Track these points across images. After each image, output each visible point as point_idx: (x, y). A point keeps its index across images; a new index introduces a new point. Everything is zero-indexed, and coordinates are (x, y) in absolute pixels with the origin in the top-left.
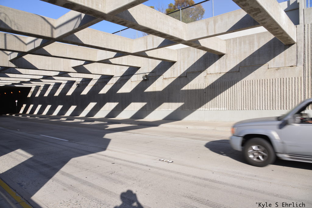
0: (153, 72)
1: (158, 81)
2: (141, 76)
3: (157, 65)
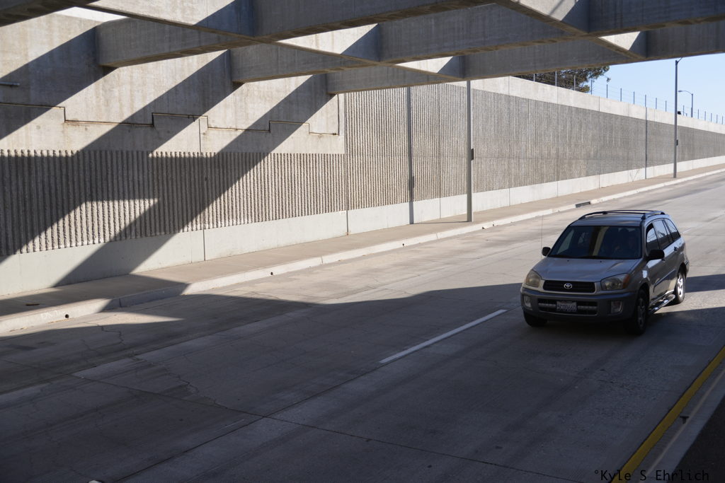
1: (39, 127)
3: (30, 60)
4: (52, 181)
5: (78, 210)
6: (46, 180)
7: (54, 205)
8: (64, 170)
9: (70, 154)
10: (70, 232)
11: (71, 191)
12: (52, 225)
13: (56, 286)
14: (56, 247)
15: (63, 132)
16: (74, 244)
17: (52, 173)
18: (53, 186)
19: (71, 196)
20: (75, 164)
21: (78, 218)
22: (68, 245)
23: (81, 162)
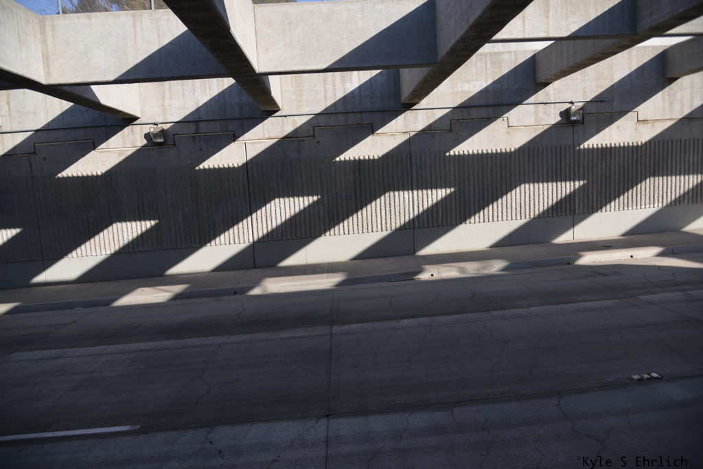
0: (601, 101)
1: (618, 127)
2: (552, 111)
3: (615, 81)
4: (626, 164)
5: (643, 183)
6: (621, 163)
7: (626, 180)
8: (635, 156)
9: (640, 144)
10: (637, 199)
11: (639, 170)
12: (624, 193)
13: (623, 235)
14: (626, 208)
15: (636, 129)
16: (639, 207)
17: (626, 158)
18: (626, 167)
19: (639, 174)
20: (643, 151)
21: (643, 189)
22: (635, 207)
23: (648, 150)
